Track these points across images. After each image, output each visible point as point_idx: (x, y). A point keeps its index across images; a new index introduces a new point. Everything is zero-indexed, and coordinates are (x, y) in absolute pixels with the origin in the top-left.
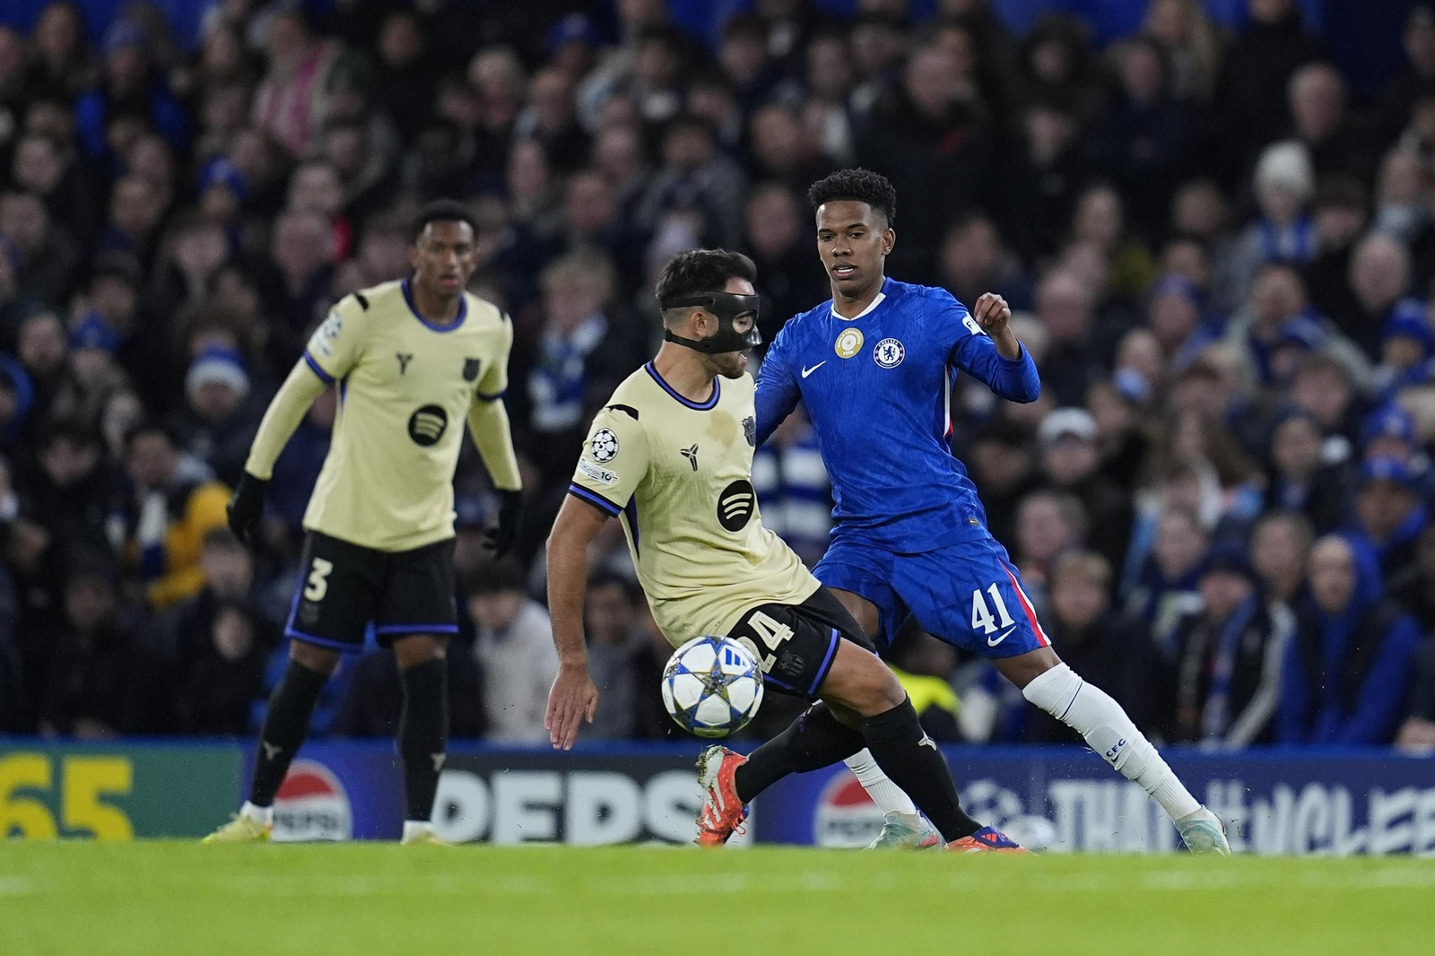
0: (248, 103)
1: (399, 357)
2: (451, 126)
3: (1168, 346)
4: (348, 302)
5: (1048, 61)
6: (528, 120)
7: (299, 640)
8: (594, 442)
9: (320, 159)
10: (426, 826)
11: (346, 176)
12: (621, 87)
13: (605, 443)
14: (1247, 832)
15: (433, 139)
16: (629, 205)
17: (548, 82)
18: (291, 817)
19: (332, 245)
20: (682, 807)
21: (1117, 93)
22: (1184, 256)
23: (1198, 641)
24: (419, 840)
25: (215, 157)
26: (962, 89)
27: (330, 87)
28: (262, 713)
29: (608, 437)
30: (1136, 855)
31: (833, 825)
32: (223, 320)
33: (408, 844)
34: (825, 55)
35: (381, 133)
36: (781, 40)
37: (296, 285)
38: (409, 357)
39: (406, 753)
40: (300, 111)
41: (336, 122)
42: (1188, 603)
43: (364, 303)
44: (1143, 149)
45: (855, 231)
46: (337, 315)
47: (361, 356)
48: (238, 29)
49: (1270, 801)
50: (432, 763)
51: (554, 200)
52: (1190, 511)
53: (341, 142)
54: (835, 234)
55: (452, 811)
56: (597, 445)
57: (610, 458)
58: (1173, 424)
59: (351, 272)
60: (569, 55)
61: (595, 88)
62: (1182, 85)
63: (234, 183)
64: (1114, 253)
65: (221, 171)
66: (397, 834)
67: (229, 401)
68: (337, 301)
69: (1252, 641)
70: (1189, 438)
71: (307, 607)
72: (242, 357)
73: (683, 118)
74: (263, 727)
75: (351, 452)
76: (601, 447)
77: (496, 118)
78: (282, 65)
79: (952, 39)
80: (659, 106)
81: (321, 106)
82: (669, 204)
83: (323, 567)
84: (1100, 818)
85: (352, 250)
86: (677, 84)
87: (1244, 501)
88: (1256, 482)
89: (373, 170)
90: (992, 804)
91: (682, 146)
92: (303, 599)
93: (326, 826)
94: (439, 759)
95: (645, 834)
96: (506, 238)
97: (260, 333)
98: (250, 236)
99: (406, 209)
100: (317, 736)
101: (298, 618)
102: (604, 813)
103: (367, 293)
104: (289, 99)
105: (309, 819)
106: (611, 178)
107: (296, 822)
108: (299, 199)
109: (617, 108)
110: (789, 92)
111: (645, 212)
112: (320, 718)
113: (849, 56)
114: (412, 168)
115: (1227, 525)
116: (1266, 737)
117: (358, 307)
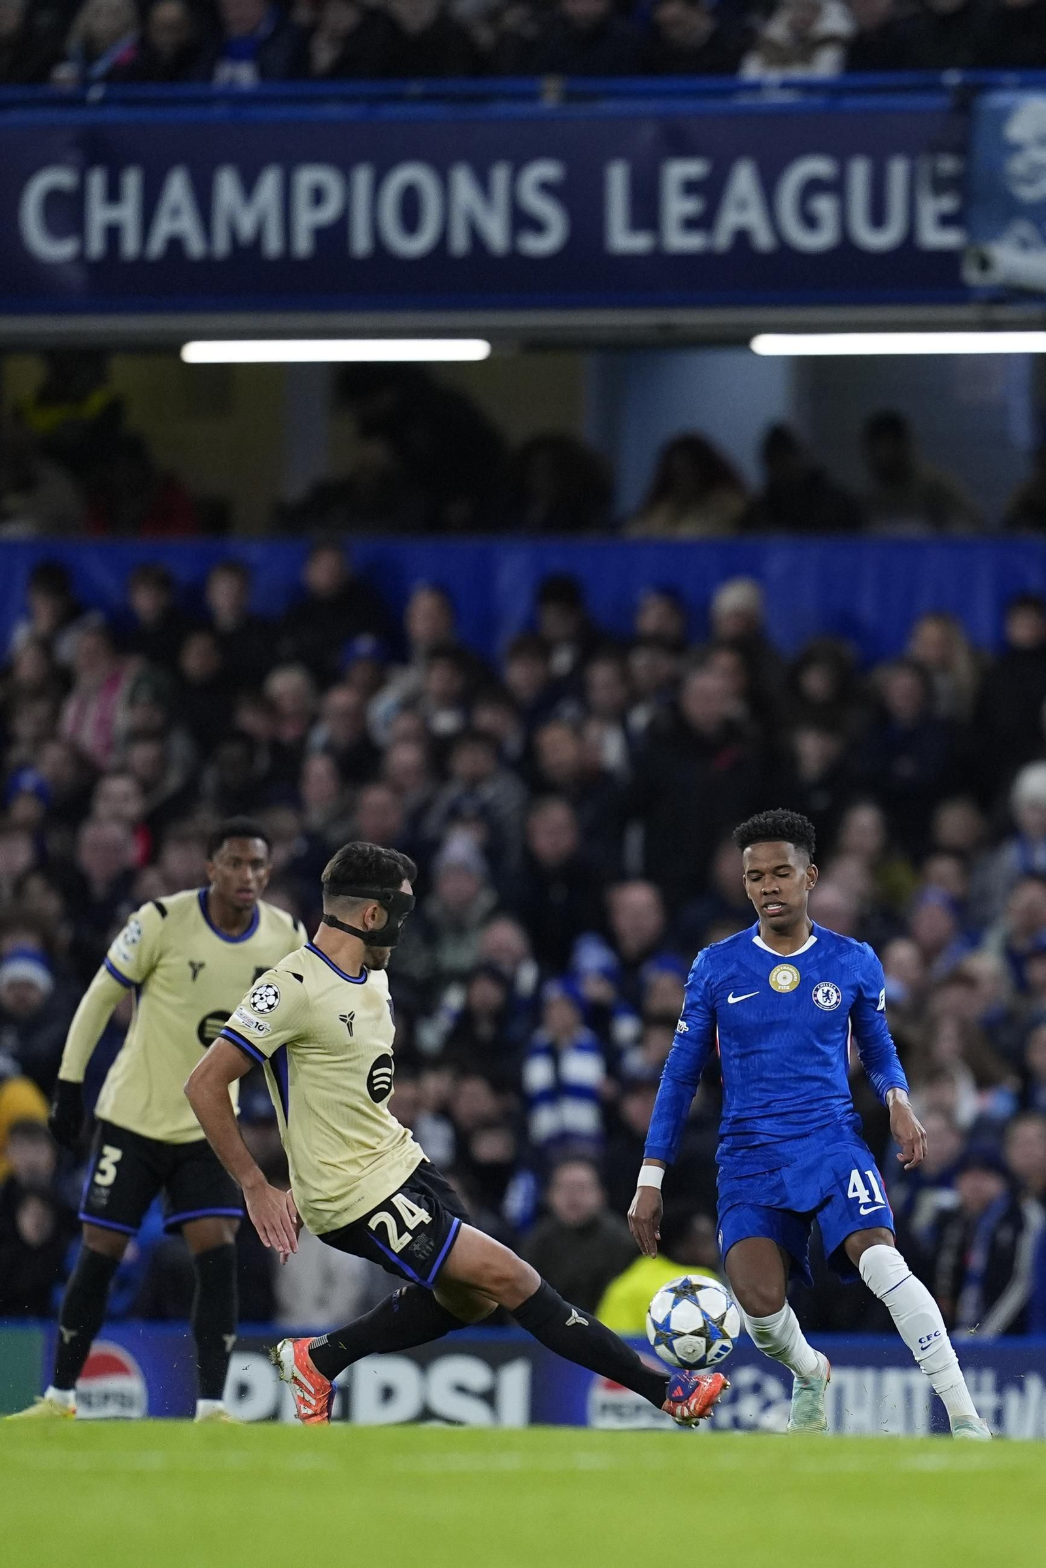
0: (56, 714)
1: (192, 964)
2: (248, 740)
3: (928, 955)
4: (148, 909)
5: (816, 682)
6: (320, 736)
7: (90, 1223)
8: (255, 994)
9: (122, 770)
10: (219, 1405)
11: (147, 786)
12: (410, 704)
13: (266, 996)
14: (998, 1417)
15: (232, 752)
16: (416, 817)
17: (341, 699)
18: (90, 1395)
19: (133, 852)
20: (461, 1389)
21: (882, 714)
22: (944, 869)
23: (954, 1235)
24: (210, 1418)
25: (24, 767)
26: (734, 708)
27: (132, 701)
28: (61, 1296)
29: (271, 991)
30: (892, 1438)
31: (605, 1407)
32: (32, 922)
33: (201, 1422)
34: (602, 675)
35: (180, 745)
36: (562, 660)
37: (99, 889)
38: (202, 965)
39: (199, 1335)
40: (104, 724)
41: (136, 736)
42: (945, 1199)
43: (162, 910)
44: (906, 768)
45: (782, 871)
46: (137, 922)
47: (160, 957)
48: (46, 645)
49: (1021, 1387)
50: (224, 1343)
51: (345, 811)
52: (947, 1112)
53: (142, 754)
54: (763, 874)
55: (243, 1390)
56: (257, 997)
57: (268, 1010)
58: (931, 1029)
59: (151, 878)
60: (360, 673)
61: (384, 704)
62: (944, 706)
63: (41, 792)
64: (877, 867)
65: (28, 781)
66: (191, 1412)
67: (34, 998)
68: (136, 908)
69: (1005, 1235)
70: (947, 1042)
71: (97, 1191)
72: (47, 957)
73: (469, 734)
74: (61, 1308)
75: (145, 1048)
76: (262, 999)
77: (289, 733)
78: (87, 680)
79: (724, 661)
80: (446, 722)
81: (123, 718)
82: (454, 815)
83: (113, 1154)
84: (860, 1402)
85: (152, 857)
86: (463, 701)
87: (998, 1103)
88: (1011, 1084)
89: (173, 781)
90: (757, 1388)
91: (467, 761)
92: (94, 1184)
93: (123, 1405)
94: (230, 1340)
95: (426, 1414)
96: (298, 846)
97: (64, 935)
98: (55, 842)
99: (206, 819)
100: (117, 1319)
101: (88, 1202)
102: (388, 1394)
103: (166, 901)
104: (93, 712)
105: (106, 1397)
106: (398, 790)
107: (94, 1400)
108: (102, 808)
109: (405, 724)
110: (569, 710)
111: (432, 824)
112: (117, 1301)
113: (626, 676)
114: (210, 779)
115: (983, 1125)
116: (1018, 1327)
117: (156, 914)
